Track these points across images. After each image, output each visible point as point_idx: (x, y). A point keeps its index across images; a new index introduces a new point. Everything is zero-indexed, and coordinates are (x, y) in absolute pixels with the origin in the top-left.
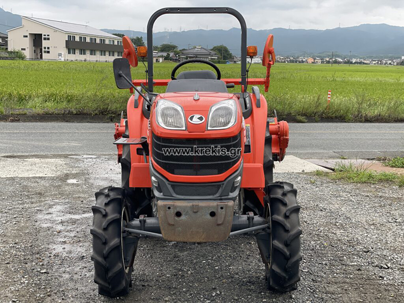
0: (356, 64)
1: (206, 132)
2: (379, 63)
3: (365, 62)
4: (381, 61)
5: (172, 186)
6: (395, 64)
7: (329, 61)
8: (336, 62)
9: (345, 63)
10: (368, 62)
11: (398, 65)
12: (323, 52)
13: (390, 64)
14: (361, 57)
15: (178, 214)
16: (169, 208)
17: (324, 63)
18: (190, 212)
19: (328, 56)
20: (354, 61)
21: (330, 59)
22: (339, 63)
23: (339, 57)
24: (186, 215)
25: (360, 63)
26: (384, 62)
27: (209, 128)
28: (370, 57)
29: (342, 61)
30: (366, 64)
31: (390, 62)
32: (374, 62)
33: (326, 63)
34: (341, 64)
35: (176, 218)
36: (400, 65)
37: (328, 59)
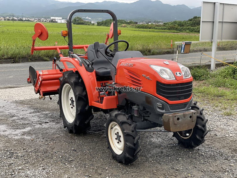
0: (26, 21)
1: (184, 80)
2: (39, 21)
3: (31, 20)
4: (40, 20)
5: (169, 106)
6: (48, 21)
7: (9, 19)
8: (13, 20)
9: (19, 20)
10: (32, 20)
11: (49, 22)
12: (4, 13)
13: (45, 21)
14: (28, 17)
15: (178, 119)
16: (175, 117)
17: (6, 20)
18: (183, 117)
19: (8, 16)
20: (24, 19)
21: (9, 18)
22: (15, 20)
23: (15, 16)
24: (181, 119)
25: (28, 20)
26: (42, 20)
27: (184, 78)
28: (33, 17)
29: (17, 19)
30: (31, 21)
31: (45, 20)
32: (36, 20)
33: (7, 20)
34: (17, 21)
35: (178, 121)
36: (51, 22)
37: (8, 18)
